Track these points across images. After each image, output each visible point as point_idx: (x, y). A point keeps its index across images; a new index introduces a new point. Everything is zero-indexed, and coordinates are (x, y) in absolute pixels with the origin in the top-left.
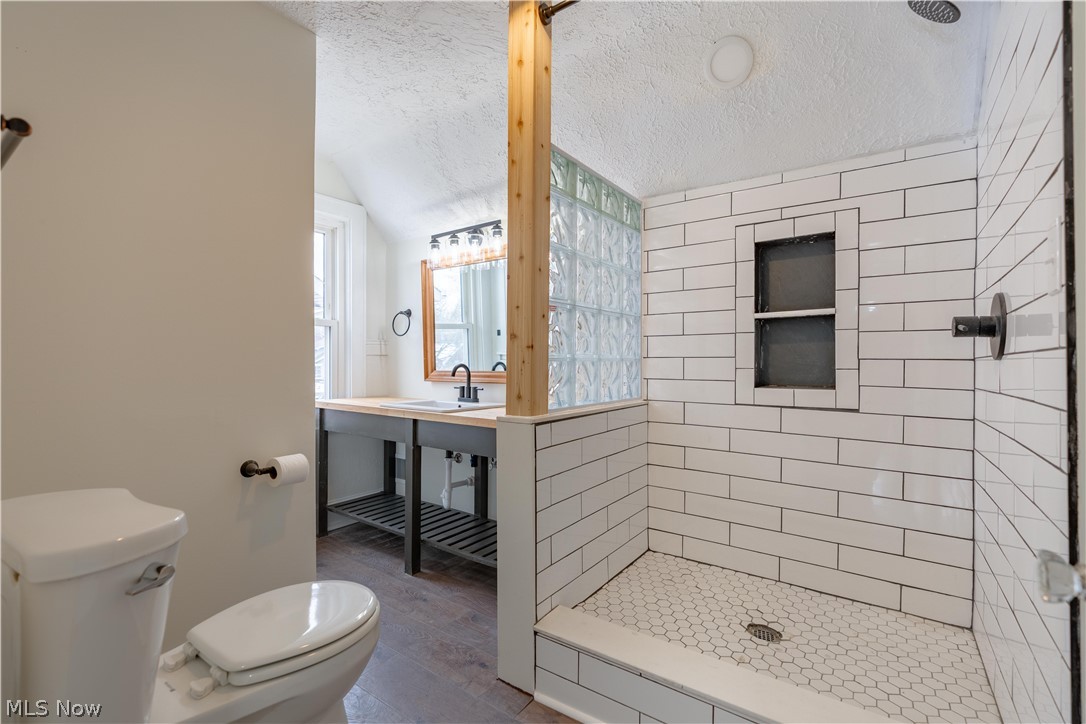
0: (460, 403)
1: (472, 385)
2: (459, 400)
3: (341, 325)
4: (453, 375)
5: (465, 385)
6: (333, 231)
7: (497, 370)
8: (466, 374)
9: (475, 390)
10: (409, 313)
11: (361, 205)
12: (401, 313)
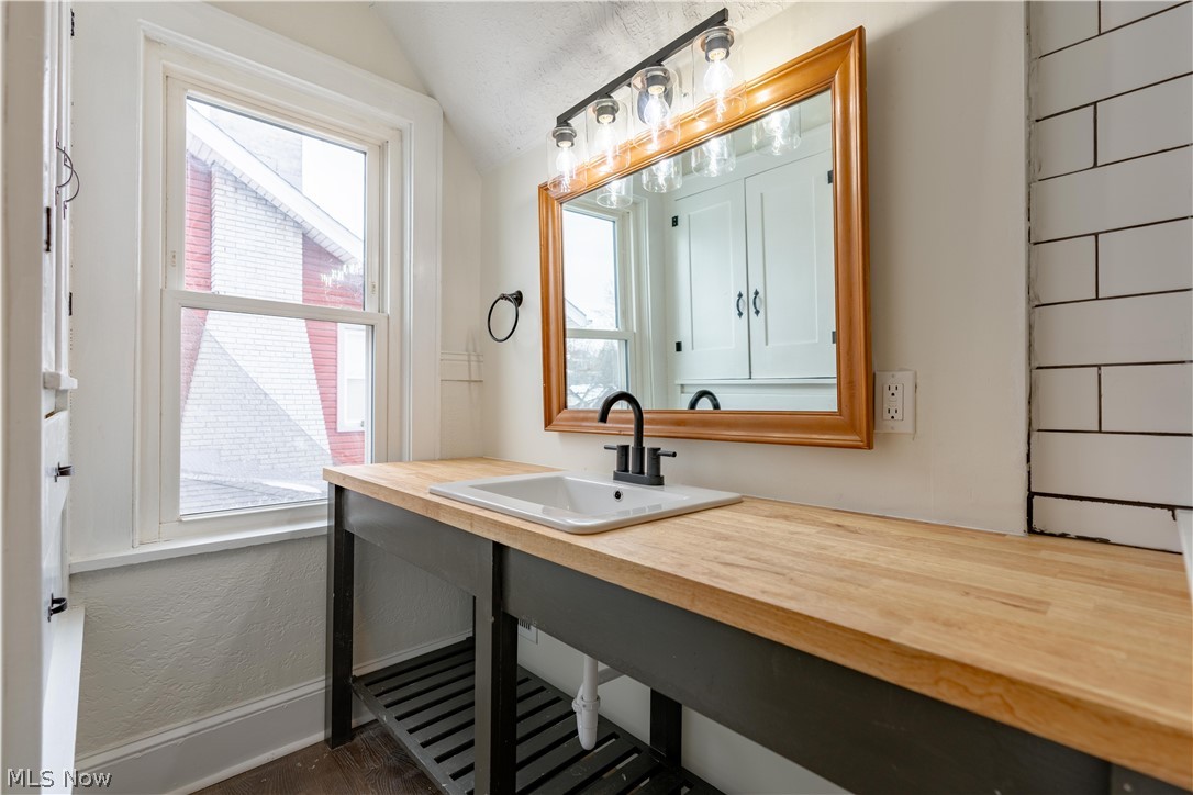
0: (622, 486)
1: (647, 444)
2: (617, 477)
3: (394, 322)
4: (604, 418)
5: (631, 442)
6: (382, 148)
7: (698, 407)
8: (632, 416)
9: (656, 453)
10: (518, 299)
11: (431, 95)
12: (504, 297)
